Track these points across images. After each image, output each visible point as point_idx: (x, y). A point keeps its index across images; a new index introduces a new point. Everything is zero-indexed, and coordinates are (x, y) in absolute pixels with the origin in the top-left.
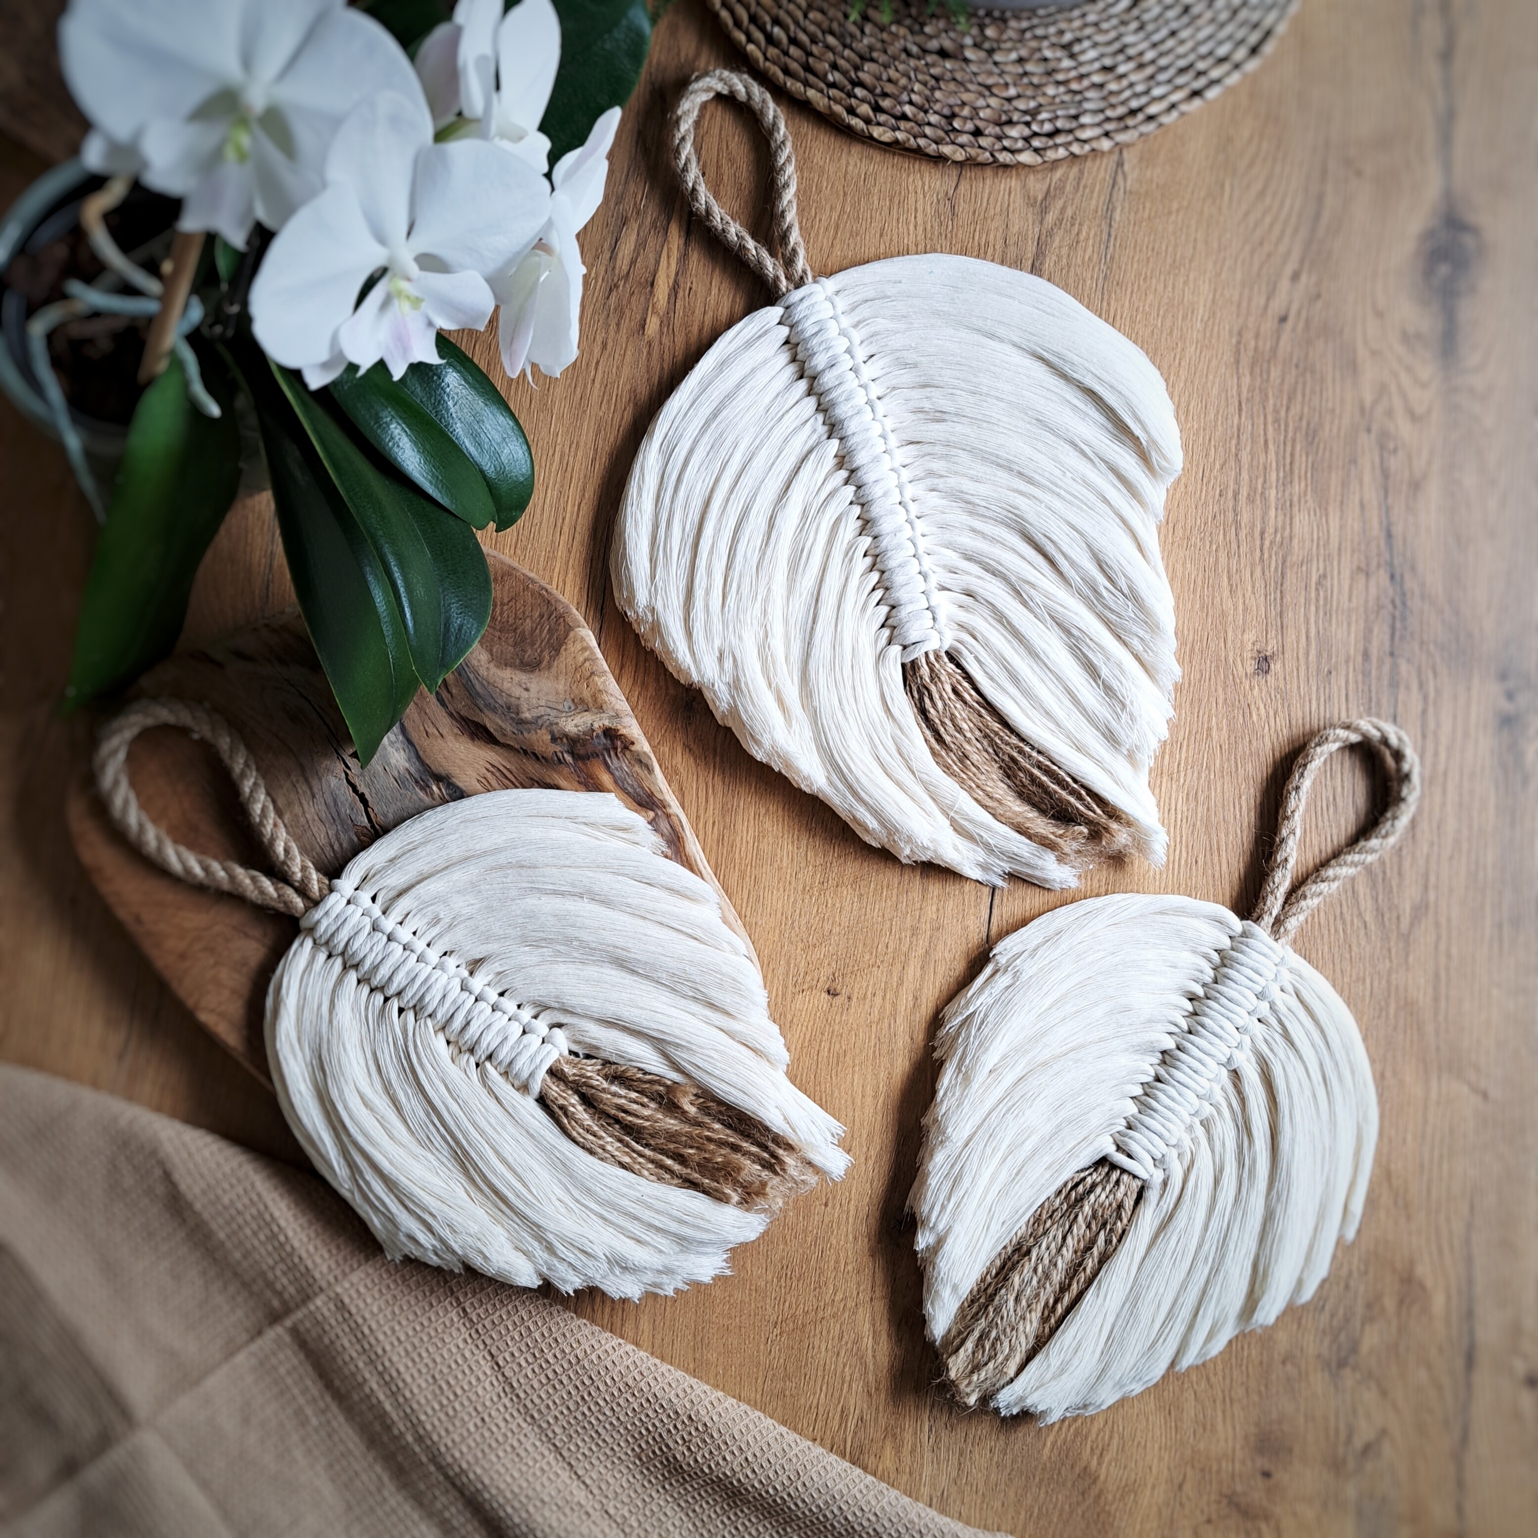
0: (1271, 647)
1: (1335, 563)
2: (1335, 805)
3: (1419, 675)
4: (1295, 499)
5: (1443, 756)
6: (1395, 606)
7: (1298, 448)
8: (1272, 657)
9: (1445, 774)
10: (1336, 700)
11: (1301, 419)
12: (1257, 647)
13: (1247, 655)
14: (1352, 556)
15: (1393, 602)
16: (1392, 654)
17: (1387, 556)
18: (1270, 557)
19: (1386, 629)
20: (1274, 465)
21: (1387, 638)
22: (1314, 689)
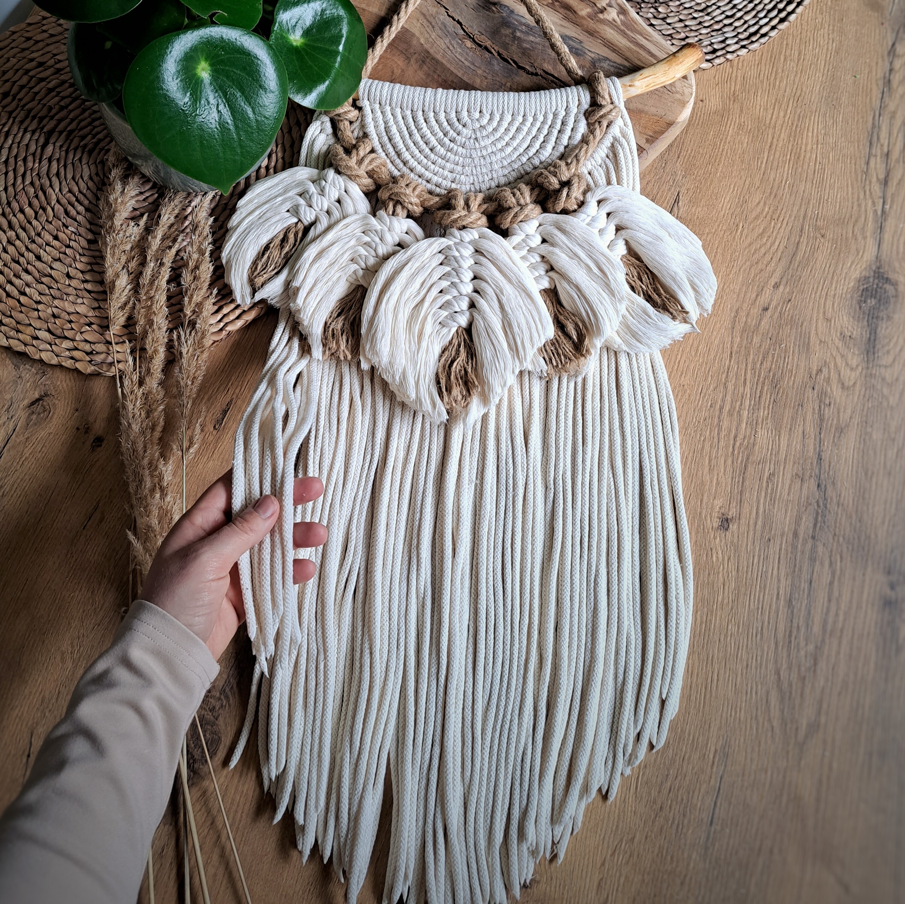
0: (732, 513)
1: (782, 468)
2: (762, 634)
3: (830, 557)
4: (760, 420)
5: (841, 618)
6: (818, 506)
7: (766, 388)
8: (731, 520)
9: (842, 631)
10: (771, 560)
11: (769, 372)
12: (723, 511)
13: (715, 515)
14: (793, 466)
15: (818, 502)
16: (813, 538)
17: (817, 471)
18: (739, 453)
19: (812, 520)
20: (748, 396)
21: (811, 525)
22: (758, 549)
